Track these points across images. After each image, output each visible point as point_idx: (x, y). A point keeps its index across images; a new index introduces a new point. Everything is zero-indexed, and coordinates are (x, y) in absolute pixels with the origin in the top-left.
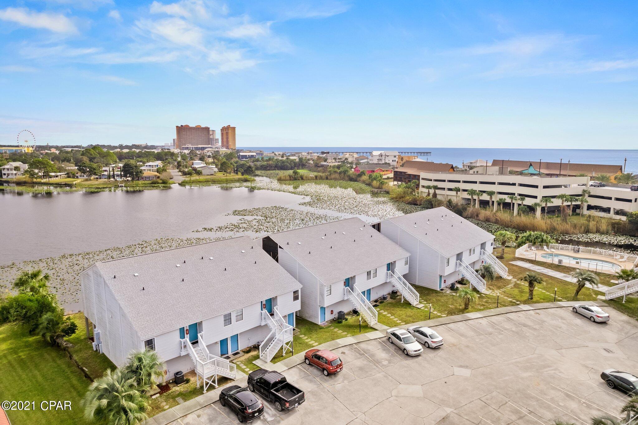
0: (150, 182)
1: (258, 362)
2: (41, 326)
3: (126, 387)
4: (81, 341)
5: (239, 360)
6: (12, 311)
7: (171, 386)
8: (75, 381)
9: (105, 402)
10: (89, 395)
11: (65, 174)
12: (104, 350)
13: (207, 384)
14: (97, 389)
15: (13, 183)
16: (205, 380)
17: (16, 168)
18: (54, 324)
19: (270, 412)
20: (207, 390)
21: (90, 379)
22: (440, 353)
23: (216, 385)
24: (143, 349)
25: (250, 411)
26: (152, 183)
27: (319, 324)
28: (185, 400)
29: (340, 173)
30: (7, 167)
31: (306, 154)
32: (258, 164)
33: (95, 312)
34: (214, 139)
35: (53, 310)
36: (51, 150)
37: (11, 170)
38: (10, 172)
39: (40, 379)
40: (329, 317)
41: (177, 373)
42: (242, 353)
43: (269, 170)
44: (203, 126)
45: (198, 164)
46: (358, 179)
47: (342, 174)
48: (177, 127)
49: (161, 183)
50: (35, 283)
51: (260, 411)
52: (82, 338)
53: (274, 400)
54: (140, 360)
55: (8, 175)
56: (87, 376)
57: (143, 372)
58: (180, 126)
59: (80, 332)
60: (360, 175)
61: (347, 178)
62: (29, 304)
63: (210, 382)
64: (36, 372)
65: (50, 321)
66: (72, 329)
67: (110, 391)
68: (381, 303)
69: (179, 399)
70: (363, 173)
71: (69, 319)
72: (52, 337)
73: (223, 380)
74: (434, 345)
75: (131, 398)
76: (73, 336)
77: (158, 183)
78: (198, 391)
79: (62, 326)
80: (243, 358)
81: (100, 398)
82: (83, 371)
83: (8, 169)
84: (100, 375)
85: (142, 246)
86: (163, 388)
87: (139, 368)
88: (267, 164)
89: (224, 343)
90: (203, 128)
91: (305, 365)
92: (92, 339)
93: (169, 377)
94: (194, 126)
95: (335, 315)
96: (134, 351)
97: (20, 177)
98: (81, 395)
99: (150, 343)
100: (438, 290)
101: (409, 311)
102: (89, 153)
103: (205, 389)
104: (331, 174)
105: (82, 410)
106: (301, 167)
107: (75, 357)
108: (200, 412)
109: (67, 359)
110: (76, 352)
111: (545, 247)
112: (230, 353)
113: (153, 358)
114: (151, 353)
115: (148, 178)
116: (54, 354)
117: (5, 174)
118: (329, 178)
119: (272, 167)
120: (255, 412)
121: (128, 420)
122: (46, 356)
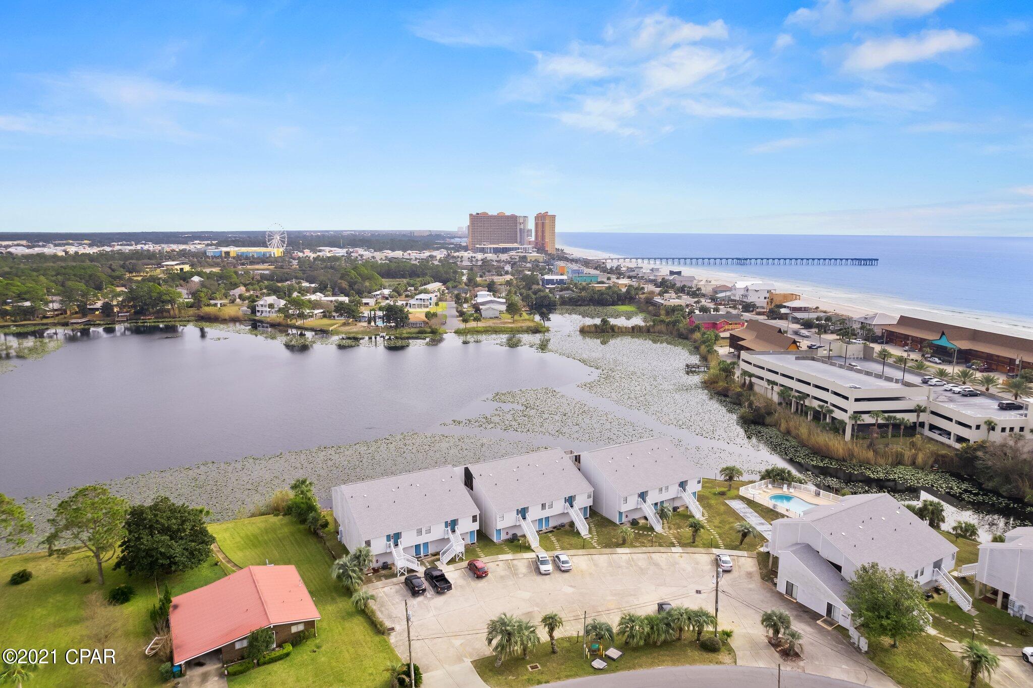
0: (416, 330)
1: (437, 563)
2: (308, 521)
3: (352, 565)
4: (331, 533)
5: (427, 560)
6: (293, 509)
7: (380, 570)
8: (327, 559)
9: (341, 571)
10: (334, 567)
11: (321, 313)
12: (344, 542)
13: (400, 571)
14: (338, 564)
15: (268, 323)
16: (398, 569)
17: (271, 306)
18: (316, 520)
19: (431, 593)
20: (400, 576)
21: (335, 558)
22: (566, 575)
23: (406, 573)
24: (364, 545)
25: (417, 589)
26: (420, 332)
27: (495, 541)
28: (386, 579)
29: (668, 324)
30: (261, 302)
31: (648, 271)
32: (567, 294)
33: (340, 515)
34: (526, 231)
35: (316, 511)
36: (304, 253)
37: (265, 306)
38: (264, 309)
39: (308, 555)
40: (504, 537)
41: (384, 563)
42: (430, 556)
43: (580, 305)
44: (508, 213)
45: (483, 296)
46: (690, 336)
47: (671, 326)
48: (471, 215)
49: (429, 333)
50: (304, 488)
51: (424, 590)
52: (332, 531)
53: (435, 587)
54: (360, 551)
55: (262, 312)
56: (333, 557)
57: (361, 559)
58: (474, 214)
59: (331, 527)
60: (692, 331)
61: (675, 333)
62: (302, 506)
63: (402, 571)
64: (306, 550)
65: (314, 518)
66: (326, 525)
67: (343, 566)
68: (558, 529)
69: (383, 579)
70: (697, 328)
71: (324, 517)
72: (314, 529)
73: (411, 571)
74: (563, 569)
75: (354, 571)
76: (327, 529)
77: (426, 333)
78: (395, 575)
79: (320, 522)
80: (430, 559)
81: (339, 569)
82: (332, 553)
83: (262, 306)
84: (340, 557)
85: (388, 441)
86: (375, 571)
87: (360, 556)
88: (579, 296)
89: (417, 547)
90: (508, 217)
91: (466, 569)
92: (338, 533)
93: (380, 564)
94: (495, 213)
95: (509, 536)
96: (359, 546)
97: (273, 316)
98: (330, 567)
99: (368, 543)
100: (618, 523)
101: (574, 540)
102: (348, 275)
103: (399, 575)
104: (654, 325)
105: (330, 575)
106: (627, 302)
107: (328, 544)
108: (392, 587)
109: (323, 544)
110: (328, 540)
111: (785, 486)
112: (422, 554)
113: (368, 552)
114: (368, 548)
115: (414, 325)
116: (315, 540)
117: (258, 311)
118: (651, 330)
119: (584, 300)
120: (420, 590)
121: (352, 582)
122: (311, 541)
